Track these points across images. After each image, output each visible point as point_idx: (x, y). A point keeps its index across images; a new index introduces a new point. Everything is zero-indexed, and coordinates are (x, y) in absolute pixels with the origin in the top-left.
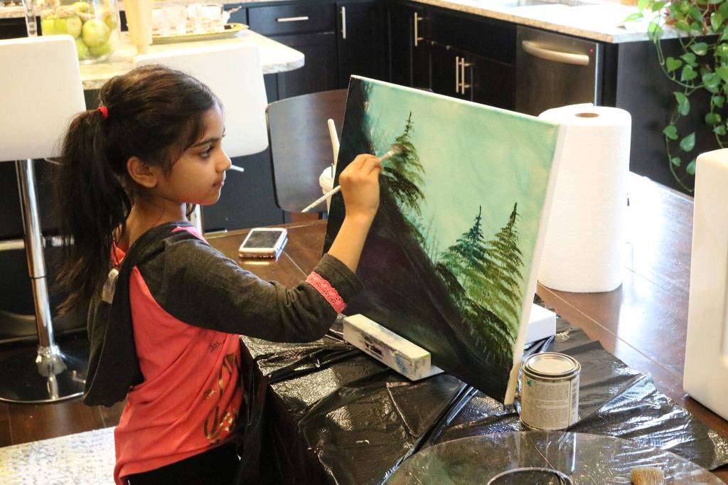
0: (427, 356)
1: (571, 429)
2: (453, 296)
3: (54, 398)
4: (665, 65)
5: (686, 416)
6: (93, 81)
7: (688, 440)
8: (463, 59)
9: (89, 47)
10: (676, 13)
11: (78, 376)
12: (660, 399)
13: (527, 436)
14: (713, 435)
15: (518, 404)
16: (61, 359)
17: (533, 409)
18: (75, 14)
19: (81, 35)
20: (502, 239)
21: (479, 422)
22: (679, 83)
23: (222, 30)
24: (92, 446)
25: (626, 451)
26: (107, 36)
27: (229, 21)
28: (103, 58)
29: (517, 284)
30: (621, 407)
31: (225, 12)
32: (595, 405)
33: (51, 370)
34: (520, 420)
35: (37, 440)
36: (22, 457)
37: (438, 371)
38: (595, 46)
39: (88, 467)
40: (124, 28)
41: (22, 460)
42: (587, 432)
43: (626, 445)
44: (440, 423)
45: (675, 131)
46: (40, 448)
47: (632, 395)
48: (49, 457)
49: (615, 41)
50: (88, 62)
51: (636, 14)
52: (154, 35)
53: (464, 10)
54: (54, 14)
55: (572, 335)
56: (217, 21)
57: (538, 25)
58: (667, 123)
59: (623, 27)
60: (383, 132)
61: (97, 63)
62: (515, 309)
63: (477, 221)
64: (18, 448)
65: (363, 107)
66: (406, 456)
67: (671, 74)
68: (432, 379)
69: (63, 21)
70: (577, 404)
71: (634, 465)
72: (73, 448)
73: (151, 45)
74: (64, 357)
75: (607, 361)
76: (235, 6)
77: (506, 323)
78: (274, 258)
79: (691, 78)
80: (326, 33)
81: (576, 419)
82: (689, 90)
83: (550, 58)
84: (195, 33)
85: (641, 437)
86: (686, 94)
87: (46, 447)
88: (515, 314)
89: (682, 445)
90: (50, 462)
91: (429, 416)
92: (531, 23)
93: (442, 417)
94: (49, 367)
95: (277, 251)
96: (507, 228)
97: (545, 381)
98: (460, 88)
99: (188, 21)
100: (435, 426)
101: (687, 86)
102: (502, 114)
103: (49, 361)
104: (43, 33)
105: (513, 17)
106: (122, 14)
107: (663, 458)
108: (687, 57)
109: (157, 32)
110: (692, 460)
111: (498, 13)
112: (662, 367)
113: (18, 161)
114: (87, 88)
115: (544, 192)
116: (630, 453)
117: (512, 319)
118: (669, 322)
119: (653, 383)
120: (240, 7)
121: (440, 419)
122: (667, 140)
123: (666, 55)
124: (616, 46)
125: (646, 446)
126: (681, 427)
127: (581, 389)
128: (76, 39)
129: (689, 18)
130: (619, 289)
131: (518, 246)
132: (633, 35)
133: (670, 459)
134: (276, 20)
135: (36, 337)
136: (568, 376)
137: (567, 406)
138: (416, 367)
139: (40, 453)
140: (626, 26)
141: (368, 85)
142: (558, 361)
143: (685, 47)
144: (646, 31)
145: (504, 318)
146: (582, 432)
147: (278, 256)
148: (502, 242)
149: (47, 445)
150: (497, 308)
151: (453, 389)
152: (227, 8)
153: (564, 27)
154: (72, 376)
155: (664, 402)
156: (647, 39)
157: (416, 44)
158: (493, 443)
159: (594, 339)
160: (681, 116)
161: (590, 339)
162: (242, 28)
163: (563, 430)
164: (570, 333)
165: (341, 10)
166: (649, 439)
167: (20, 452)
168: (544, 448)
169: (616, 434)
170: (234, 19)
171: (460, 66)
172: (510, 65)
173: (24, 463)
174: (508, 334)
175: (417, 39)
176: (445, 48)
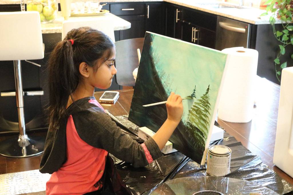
0: (171, 144)
1: (227, 176)
3: (25, 156)
4: (276, 34)
5: (273, 173)
6: (46, 30)
7: (273, 183)
8: (195, 28)
9: (45, 17)
10: (281, 13)
11: (34, 148)
12: (263, 166)
13: (209, 178)
14: (283, 181)
15: (206, 165)
16: (28, 140)
17: (212, 167)
18: (41, 3)
19: (42, 12)
20: (203, 99)
21: (190, 171)
22: (281, 41)
23: (99, 12)
24: (38, 175)
25: (248, 186)
26: (53, 13)
27: (102, 9)
28: (51, 21)
29: (208, 117)
30: (248, 168)
31: (100, 5)
32: (237, 167)
33: (24, 144)
34: (207, 172)
35: (17, 172)
36: (10, 178)
37: (176, 151)
38: (248, 25)
39: (36, 184)
40: (60, 9)
41: (10, 180)
42: (233, 178)
43: (248, 183)
44: (174, 171)
45: (279, 61)
46: (18, 175)
47: (252, 164)
48: (21, 179)
49: (256, 24)
50: (45, 23)
51: (265, 13)
52: (71, 13)
53: (196, 9)
54: (32, 3)
55: (230, 139)
56: (97, 9)
57: (225, 16)
58: (276, 58)
59: (260, 18)
60: (158, 54)
61: (48, 23)
62: (207, 127)
63: (194, 91)
64: (9, 175)
65: (150, 44)
66: (160, 184)
67: (278, 38)
68: (173, 154)
69: (35, 6)
70: (230, 166)
71: (251, 191)
72: (31, 176)
73: (70, 17)
74: (29, 139)
75: (243, 150)
76: (105, 3)
77: (203, 132)
78: (113, 103)
79: (286, 40)
80: (141, 16)
81: (229, 172)
82: (285, 44)
83: (229, 29)
84: (88, 13)
85: (255, 180)
86: (284, 46)
87: (20, 175)
88: (207, 129)
89: (271, 185)
90: (21, 181)
91: (170, 168)
92: (223, 15)
93: (175, 169)
94: (23, 143)
95: (115, 101)
96: (205, 95)
97: (217, 156)
98: (193, 40)
99: (85, 8)
100: (172, 172)
101: (284, 43)
102: (205, 49)
103: (23, 141)
104: (27, 10)
105: (216, 12)
106: (59, 5)
107: (263, 189)
108: (285, 31)
109: (73, 12)
110: (274, 191)
111: (210, 11)
112: (265, 153)
113: (15, 61)
114: (43, 33)
115: (221, 80)
116: (250, 187)
117: (205, 131)
118: (270, 136)
119: (261, 159)
120: (107, 4)
121: (175, 170)
122: (275, 64)
123: (276, 30)
124: (256, 26)
125: (256, 184)
126: (271, 177)
127: (232, 160)
128: (40, 13)
129: (286, 16)
130: (250, 122)
131: (209, 102)
132: (263, 21)
133: (266, 190)
134: (121, 9)
135: (18, 131)
136: (227, 155)
137: (225, 167)
138: (167, 149)
139: (18, 177)
140: (261, 18)
141: (153, 35)
142: (223, 149)
143: (284, 27)
144: (269, 20)
145: (202, 130)
146: (231, 177)
147: (115, 102)
148: (203, 100)
149: (20, 174)
150: (200, 126)
151: (181, 158)
152: (101, 4)
154: (32, 147)
155: (265, 167)
156: (269, 23)
157: (177, 22)
158: (195, 180)
159: (239, 141)
160: (282, 55)
161: (237, 141)
162: (107, 12)
163: (223, 176)
164: (229, 138)
165: (147, 7)
166: (258, 182)
167: (9, 176)
168: (215, 183)
169: (245, 179)
170: (104, 8)
171: (194, 31)
172: (214, 32)
173: (11, 181)
174: (203, 137)
175: (177, 20)
176: (188, 24)
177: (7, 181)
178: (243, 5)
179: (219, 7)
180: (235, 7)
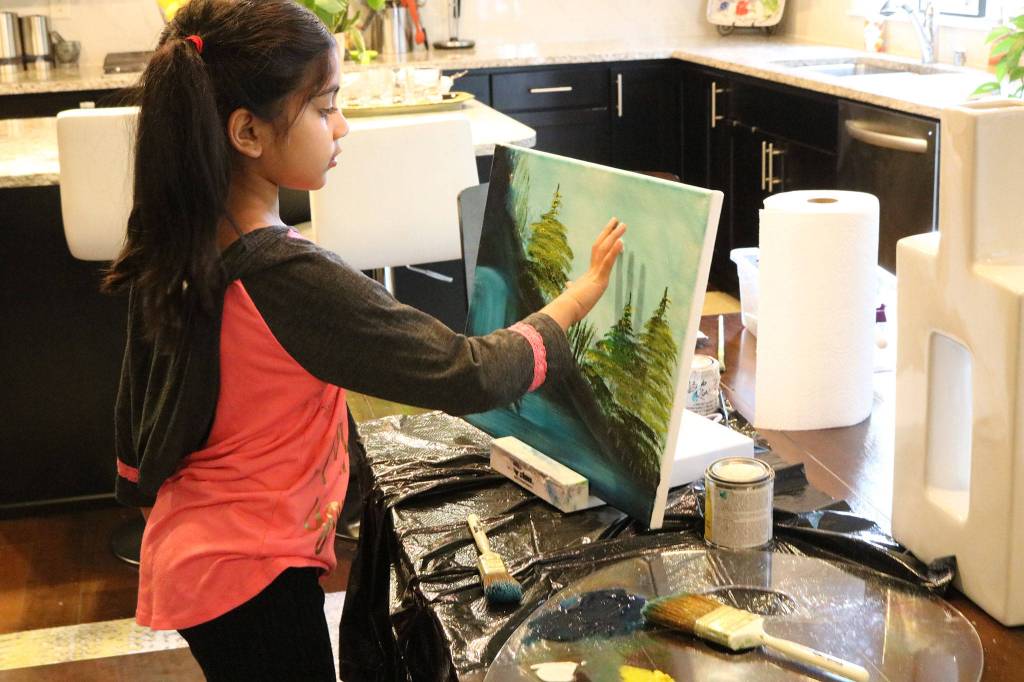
0: (583, 483)
2: (599, 402)
8: (771, 145)
20: (652, 330)
23: (438, 99)
27: (453, 89)
29: (665, 384)
31: (444, 78)
37: (599, 502)
38: (935, 127)
53: (773, 79)
56: (434, 89)
62: (663, 413)
63: (626, 310)
76: (461, 71)
77: (654, 430)
80: (597, 109)
83: (878, 144)
84: (404, 104)
88: (663, 418)
92: (855, 96)
96: (656, 317)
98: (767, 183)
99: (396, 89)
102: (654, 183)
105: (834, 87)
109: (355, 102)
111: (816, 83)
117: (661, 426)
120: (465, 72)
130: (866, 423)
134: (529, 90)
138: (570, 496)
145: (652, 424)
148: (652, 334)
150: (645, 413)
152: (447, 73)
153: (896, 101)
157: (714, 125)
162: (466, 97)
165: (616, 78)
170: (457, 86)
171: (767, 155)
172: (829, 153)
173: (148, 638)
174: (655, 443)
175: (714, 118)
176: (750, 130)
177: (137, 638)
178: (936, 61)
179: (855, 72)
180: (910, 69)
